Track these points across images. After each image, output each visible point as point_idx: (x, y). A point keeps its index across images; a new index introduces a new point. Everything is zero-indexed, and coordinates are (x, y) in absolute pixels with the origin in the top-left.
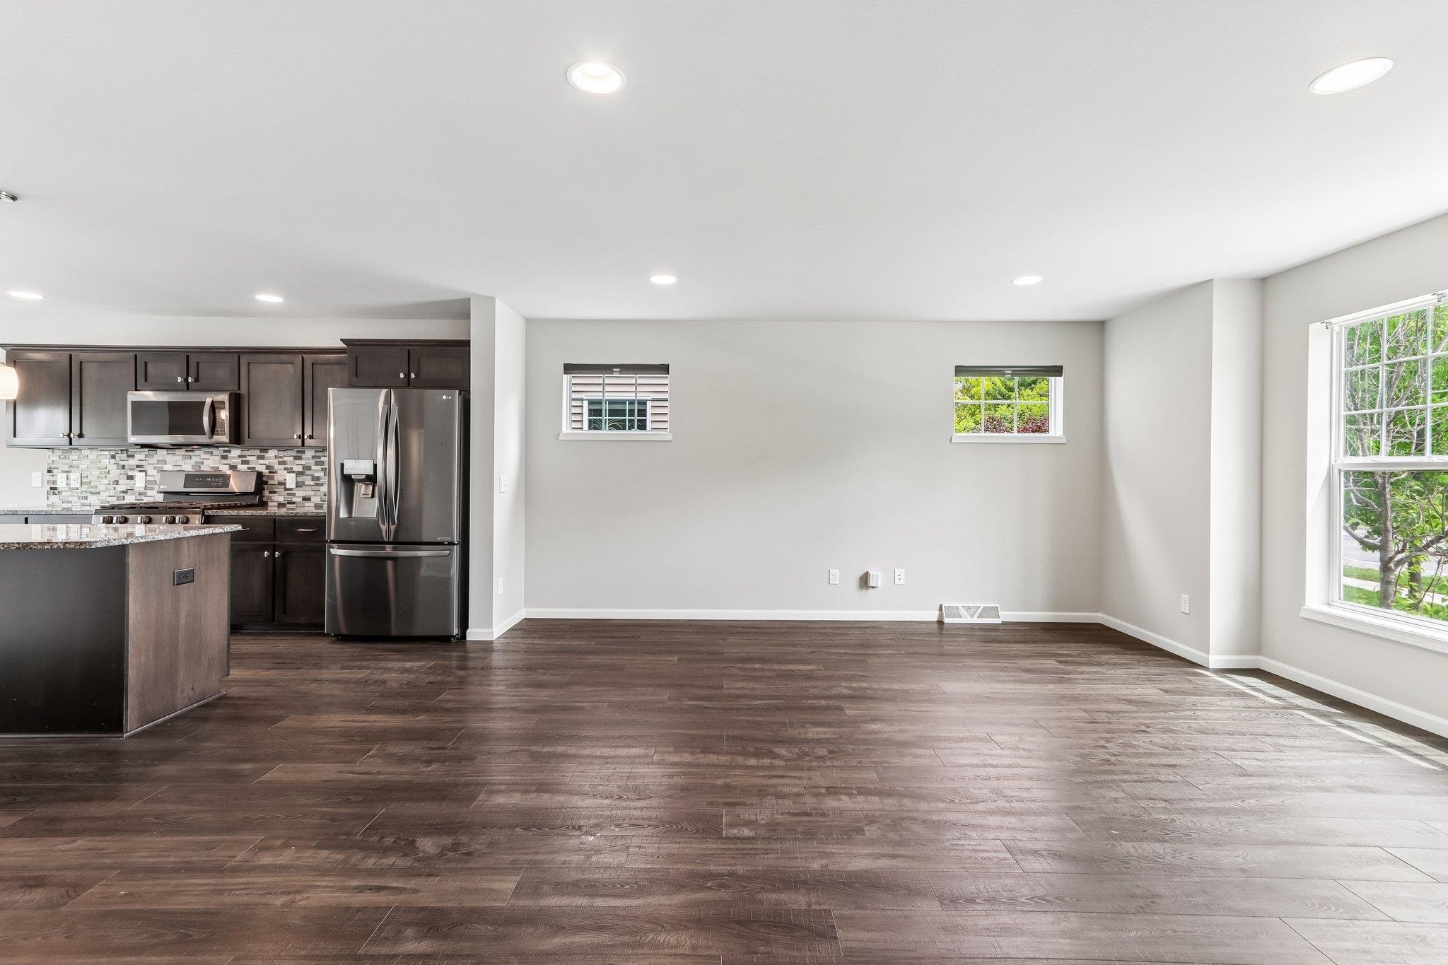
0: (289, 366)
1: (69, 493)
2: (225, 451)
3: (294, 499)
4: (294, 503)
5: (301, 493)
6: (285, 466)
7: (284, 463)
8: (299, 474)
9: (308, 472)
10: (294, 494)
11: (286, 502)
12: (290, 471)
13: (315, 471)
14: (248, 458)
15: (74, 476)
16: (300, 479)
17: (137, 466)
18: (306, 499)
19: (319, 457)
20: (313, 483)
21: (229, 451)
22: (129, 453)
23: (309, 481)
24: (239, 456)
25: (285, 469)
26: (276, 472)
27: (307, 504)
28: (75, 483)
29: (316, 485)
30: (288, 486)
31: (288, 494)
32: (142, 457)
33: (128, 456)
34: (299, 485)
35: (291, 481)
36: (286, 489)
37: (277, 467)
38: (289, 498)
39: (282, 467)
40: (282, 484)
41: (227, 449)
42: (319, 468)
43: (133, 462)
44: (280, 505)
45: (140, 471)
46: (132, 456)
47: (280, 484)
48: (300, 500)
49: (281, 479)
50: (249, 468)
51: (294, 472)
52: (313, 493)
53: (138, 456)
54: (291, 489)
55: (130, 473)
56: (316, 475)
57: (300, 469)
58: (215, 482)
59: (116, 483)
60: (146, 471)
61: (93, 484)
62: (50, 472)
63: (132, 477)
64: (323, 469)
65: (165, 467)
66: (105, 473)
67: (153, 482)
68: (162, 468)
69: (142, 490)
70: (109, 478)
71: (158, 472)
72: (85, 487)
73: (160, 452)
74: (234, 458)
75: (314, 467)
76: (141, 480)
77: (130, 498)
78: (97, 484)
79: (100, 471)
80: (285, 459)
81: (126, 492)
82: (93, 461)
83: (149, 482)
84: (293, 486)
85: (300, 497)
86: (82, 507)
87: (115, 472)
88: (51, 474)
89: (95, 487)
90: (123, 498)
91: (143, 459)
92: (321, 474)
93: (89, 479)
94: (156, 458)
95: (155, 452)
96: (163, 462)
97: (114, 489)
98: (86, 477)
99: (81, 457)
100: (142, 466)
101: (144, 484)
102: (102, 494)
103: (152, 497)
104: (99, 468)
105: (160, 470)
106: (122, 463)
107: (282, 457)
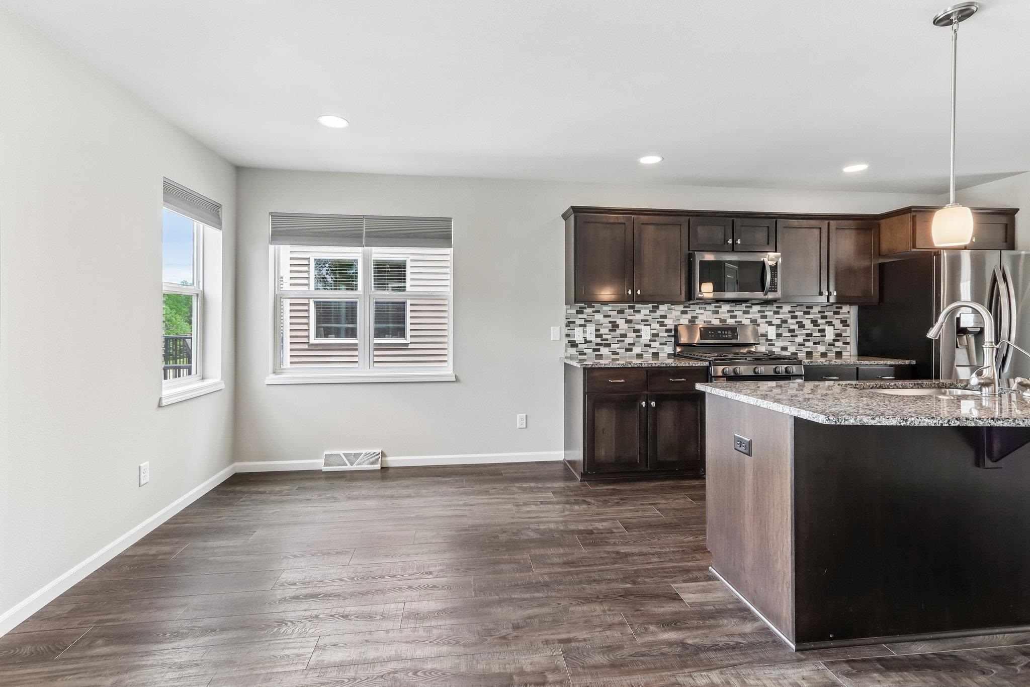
1: (585, 346)
3: (774, 349)
5: (779, 344)
6: (766, 320)
7: (765, 317)
8: (778, 327)
9: (784, 325)
10: (774, 345)
12: (770, 324)
13: (792, 324)
14: (736, 313)
15: (591, 329)
16: (780, 331)
17: (643, 321)
18: (784, 349)
19: (794, 312)
20: (789, 334)
22: (636, 309)
23: (786, 333)
24: (729, 311)
25: (767, 322)
26: (758, 325)
28: (591, 336)
29: (792, 336)
30: (769, 338)
31: (770, 345)
32: (647, 312)
33: (635, 311)
34: (779, 336)
35: (772, 332)
36: (767, 340)
37: (759, 321)
39: (764, 320)
40: (765, 335)
42: (794, 321)
43: (638, 317)
45: (645, 325)
46: (639, 311)
47: (762, 335)
48: (779, 349)
49: (763, 332)
50: (736, 322)
51: (773, 325)
52: (789, 343)
53: (643, 312)
54: (771, 340)
55: (637, 327)
56: (792, 327)
57: (779, 322)
58: (725, 334)
59: (625, 336)
60: (650, 325)
61: (604, 337)
62: (567, 326)
63: (638, 331)
64: (797, 322)
65: (666, 321)
66: (615, 326)
67: (657, 335)
68: (663, 322)
69: (647, 342)
70: (618, 332)
71: (660, 326)
72: (598, 340)
73: (661, 307)
74: (724, 313)
75: (790, 321)
76: (646, 333)
77: (637, 350)
78: (609, 337)
79: (611, 325)
80: (766, 313)
81: (633, 344)
82: (605, 316)
83: (654, 335)
84: (774, 337)
85: (779, 347)
86: (596, 359)
87: (623, 326)
88: (569, 328)
89: (607, 340)
90: (631, 350)
91: (648, 313)
92: (796, 327)
93: (601, 332)
94: (659, 313)
95: (657, 307)
96: (664, 317)
97: (623, 341)
98: (599, 330)
99: (593, 312)
100: (647, 321)
101: (649, 337)
102: (613, 346)
103: (656, 349)
104: (610, 322)
105: (662, 324)
106: (629, 318)
107: (763, 312)
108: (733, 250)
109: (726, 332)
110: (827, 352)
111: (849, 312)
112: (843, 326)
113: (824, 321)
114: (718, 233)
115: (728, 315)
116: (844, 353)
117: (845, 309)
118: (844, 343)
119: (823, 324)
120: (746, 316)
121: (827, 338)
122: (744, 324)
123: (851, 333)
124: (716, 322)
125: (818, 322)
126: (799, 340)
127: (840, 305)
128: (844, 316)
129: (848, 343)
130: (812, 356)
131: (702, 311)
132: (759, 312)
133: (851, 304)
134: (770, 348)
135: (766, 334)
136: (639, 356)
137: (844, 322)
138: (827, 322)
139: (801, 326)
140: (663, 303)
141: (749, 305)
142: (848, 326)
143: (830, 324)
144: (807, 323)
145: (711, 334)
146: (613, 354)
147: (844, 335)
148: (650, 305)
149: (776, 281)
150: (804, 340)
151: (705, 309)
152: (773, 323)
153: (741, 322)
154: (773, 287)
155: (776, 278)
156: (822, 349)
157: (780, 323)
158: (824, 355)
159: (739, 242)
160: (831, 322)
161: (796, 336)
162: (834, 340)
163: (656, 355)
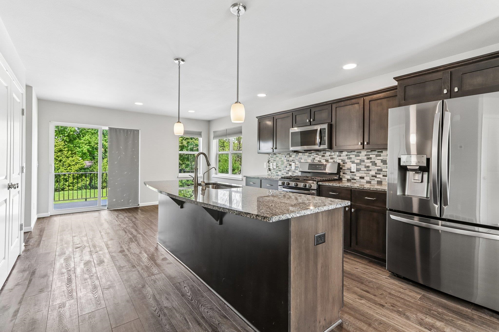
0: (356, 105)
1: (273, 171)
2: (323, 153)
3: (355, 178)
4: (355, 180)
5: (358, 175)
6: (351, 160)
7: (350, 158)
8: (357, 164)
9: (362, 163)
10: (355, 175)
11: (351, 179)
12: (353, 162)
13: (367, 163)
15: (275, 164)
16: (358, 167)
18: (362, 178)
19: (369, 155)
20: (365, 169)
21: (325, 153)
22: (290, 155)
23: (363, 168)
25: (351, 162)
26: (346, 163)
27: (362, 180)
28: (275, 167)
29: (367, 170)
30: (352, 171)
31: (352, 175)
34: (358, 170)
35: (354, 168)
36: (351, 172)
37: (347, 161)
38: (353, 177)
39: (349, 160)
41: (324, 152)
42: (369, 161)
43: (291, 159)
44: (348, 180)
45: (293, 162)
47: (348, 169)
49: (349, 167)
50: (333, 161)
51: (355, 163)
52: (365, 175)
53: (293, 156)
54: (354, 172)
55: (290, 163)
56: (367, 165)
57: (358, 161)
58: (320, 167)
59: (286, 167)
60: (295, 162)
61: (279, 167)
62: (268, 162)
64: (371, 162)
67: (297, 167)
69: (294, 170)
70: (284, 165)
73: (299, 154)
74: (327, 156)
75: (366, 161)
76: (293, 166)
78: (281, 167)
80: (351, 156)
81: (289, 171)
82: (280, 158)
84: (355, 171)
85: (359, 177)
87: (285, 163)
88: (269, 163)
91: (294, 157)
92: (370, 165)
96: (301, 158)
97: (286, 169)
99: (276, 156)
102: (282, 171)
103: (297, 173)
104: (281, 161)
105: (300, 162)
106: (288, 159)
107: (349, 155)
120: (339, 158)
126: (373, 173)
130: (382, 184)
132: (347, 155)
139: (375, 164)
145: (314, 167)
146: (282, 174)
149: (325, 139)
150: (376, 174)
161: (371, 170)
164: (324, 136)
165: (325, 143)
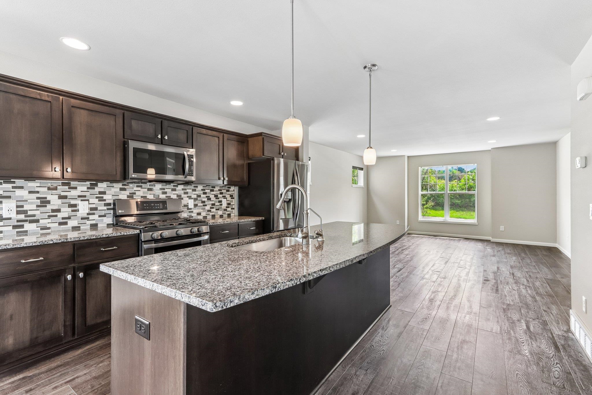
3: (193, 215)
4: (192, 217)
5: (196, 211)
6: (188, 195)
7: (187, 193)
8: (195, 200)
9: (199, 198)
10: (192, 212)
11: (188, 217)
12: (190, 198)
13: (204, 198)
14: (166, 190)
16: (196, 203)
17: (79, 196)
18: (199, 214)
19: (204, 190)
20: (202, 204)
22: (72, 186)
23: (200, 204)
24: (161, 189)
25: (188, 197)
26: (182, 199)
27: (199, 217)
28: (10, 213)
29: (204, 205)
30: (190, 207)
31: (190, 212)
32: (85, 188)
33: (69, 188)
34: (196, 205)
35: (191, 205)
36: (188, 209)
37: (183, 196)
39: (186, 195)
40: (186, 206)
42: (205, 196)
43: (74, 193)
45: (82, 200)
46: (75, 188)
47: (185, 206)
48: (196, 214)
50: (167, 197)
51: (192, 199)
52: (202, 210)
53: (80, 188)
54: (191, 209)
55: (73, 202)
56: (203, 200)
58: (157, 206)
59: (59, 211)
60: (88, 200)
61: (30, 213)
63: (75, 206)
64: (207, 197)
65: (105, 197)
66: (44, 202)
67: (96, 209)
68: (102, 197)
69: (85, 216)
70: (49, 207)
71: (99, 201)
72: (22, 217)
73: (100, 185)
74: (157, 190)
75: (202, 196)
76: (83, 208)
77: (72, 223)
78: (37, 213)
79: (39, 201)
80: (188, 191)
81: (69, 218)
82: (30, 192)
83: (91, 209)
84: (193, 207)
85: (196, 213)
86: (17, 236)
87: (55, 202)
89: (34, 216)
90: (66, 223)
91: (86, 190)
92: (206, 199)
93: (25, 208)
94: (97, 190)
95: (96, 185)
96: (104, 193)
97: (56, 216)
98: (22, 206)
99: (13, 187)
100: (85, 196)
101: (87, 211)
102: (41, 221)
103: (95, 221)
104: (38, 198)
105: (101, 199)
106: (63, 194)
107: (186, 189)
108: (162, 144)
109: (158, 205)
110: (223, 214)
111: (234, 190)
112: (231, 198)
113: (221, 196)
114: (150, 128)
115: (161, 191)
116: (232, 215)
117: (232, 188)
118: (232, 209)
119: (221, 197)
120: (174, 192)
121: (223, 206)
122: (172, 199)
123: (235, 203)
124: (150, 197)
125: (218, 196)
126: (208, 208)
127: (229, 186)
128: (231, 192)
129: (234, 209)
130: (215, 218)
131: (139, 189)
132: (183, 189)
133: (235, 185)
134: (190, 214)
135: (187, 204)
136: (75, 229)
137: (231, 196)
138: (223, 196)
139: (209, 199)
140: (102, 181)
141: (176, 184)
142: (234, 198)
143: (224, 197)
144: (212, 197)
145: (146, 206)
146: (42, 229)
147: (232, 204)
148: (88, 183)
149: (192, 169)
150: (211, 208)
151: (141, 186)
152: (192, 197)
153: (170, 196)
154: (190, 172)
155: (192, 167)
156: (220, 213)
157: (196, 197)
158: (221, 216)
159: (166, 138)
160: (225, 196)
161: (206, 205)
162: (227, 207)
163: (94, 226)
164: (191, 164)
165: (193, 173)
